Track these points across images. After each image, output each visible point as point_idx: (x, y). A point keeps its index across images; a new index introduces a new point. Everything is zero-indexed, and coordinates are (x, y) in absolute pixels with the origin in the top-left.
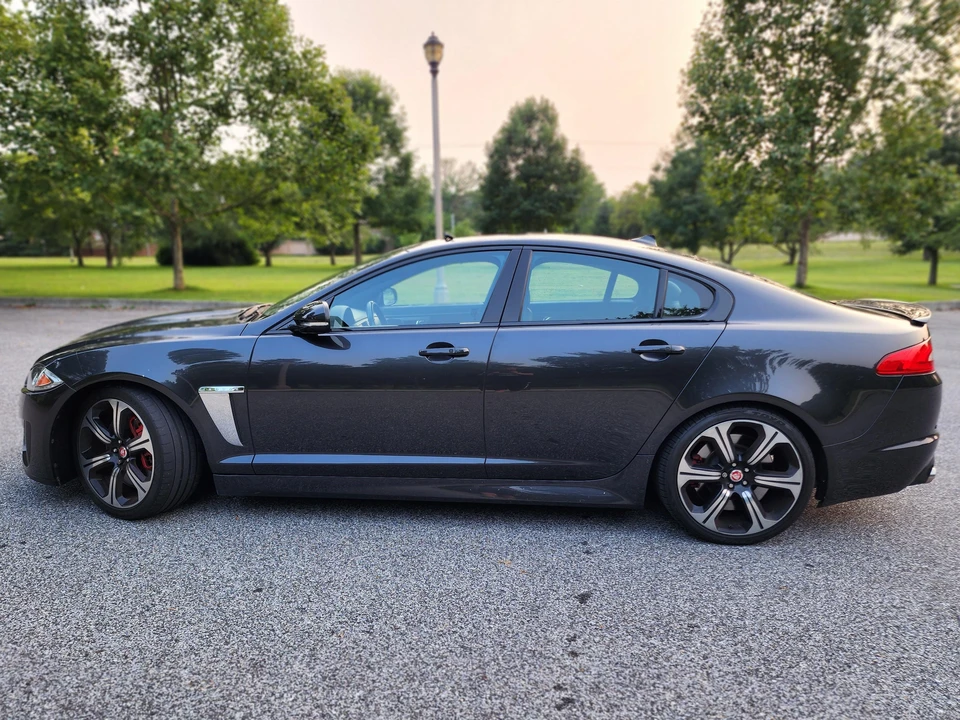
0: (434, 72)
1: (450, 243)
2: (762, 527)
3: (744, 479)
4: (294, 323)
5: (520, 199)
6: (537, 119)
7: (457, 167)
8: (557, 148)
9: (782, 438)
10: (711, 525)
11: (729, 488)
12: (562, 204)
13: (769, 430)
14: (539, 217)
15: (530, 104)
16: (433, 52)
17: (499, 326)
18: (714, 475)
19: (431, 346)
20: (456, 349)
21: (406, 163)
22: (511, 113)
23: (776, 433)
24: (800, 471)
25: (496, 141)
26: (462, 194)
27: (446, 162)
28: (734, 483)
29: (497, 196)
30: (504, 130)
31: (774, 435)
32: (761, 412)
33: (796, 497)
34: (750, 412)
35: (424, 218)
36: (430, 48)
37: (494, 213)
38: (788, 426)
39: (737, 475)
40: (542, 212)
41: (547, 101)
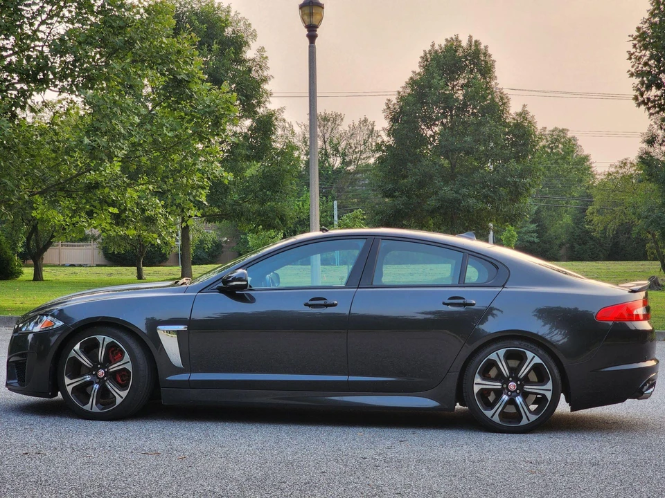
0: (312, 37)
1: (326, 233)
2: (529, 420)
3: (517, 389)
4: (221, 285)
5: (438, 182)
6: (462, 69)
7: (344, 127)
8: (494, 108)
9: (537, 360)
10: (496, 419)
11: (507, 395)
12: (503, 191)
13: (530, 355)
14: (468, 210)
15: (452, 47)
16: (311, 14)
17: (358, 288)
18: (498, 385)
19: (312, 300)
20: (329, 302)
21: (265, 126)
22: (424, 58)
23: (534, 357)
24: (550, 382)
25: (401, 98)
26: (351, 168)
27: (326, 119)
28: (511, 392)
29: (405, 177)
30: (412, 83)
31: (533, 359)
32: (523, 343)
33: (549, 399)
34: (517, 343)
35: (290, 208)
36: (307, 10)
37: (400, 202)
38: (541, 352)
39: (512, 386)
40: (471, 201)
41: (477, 43)
